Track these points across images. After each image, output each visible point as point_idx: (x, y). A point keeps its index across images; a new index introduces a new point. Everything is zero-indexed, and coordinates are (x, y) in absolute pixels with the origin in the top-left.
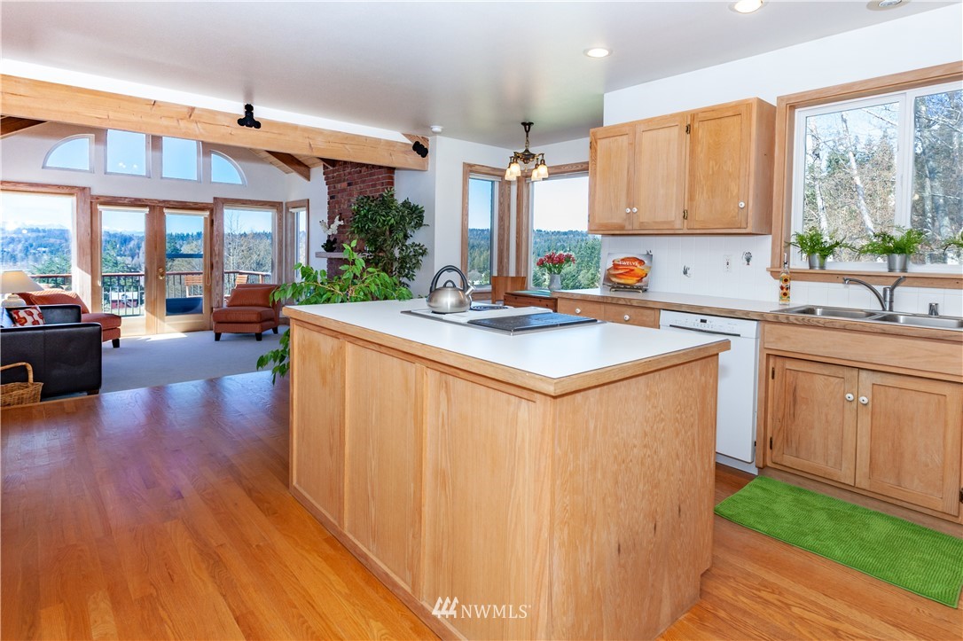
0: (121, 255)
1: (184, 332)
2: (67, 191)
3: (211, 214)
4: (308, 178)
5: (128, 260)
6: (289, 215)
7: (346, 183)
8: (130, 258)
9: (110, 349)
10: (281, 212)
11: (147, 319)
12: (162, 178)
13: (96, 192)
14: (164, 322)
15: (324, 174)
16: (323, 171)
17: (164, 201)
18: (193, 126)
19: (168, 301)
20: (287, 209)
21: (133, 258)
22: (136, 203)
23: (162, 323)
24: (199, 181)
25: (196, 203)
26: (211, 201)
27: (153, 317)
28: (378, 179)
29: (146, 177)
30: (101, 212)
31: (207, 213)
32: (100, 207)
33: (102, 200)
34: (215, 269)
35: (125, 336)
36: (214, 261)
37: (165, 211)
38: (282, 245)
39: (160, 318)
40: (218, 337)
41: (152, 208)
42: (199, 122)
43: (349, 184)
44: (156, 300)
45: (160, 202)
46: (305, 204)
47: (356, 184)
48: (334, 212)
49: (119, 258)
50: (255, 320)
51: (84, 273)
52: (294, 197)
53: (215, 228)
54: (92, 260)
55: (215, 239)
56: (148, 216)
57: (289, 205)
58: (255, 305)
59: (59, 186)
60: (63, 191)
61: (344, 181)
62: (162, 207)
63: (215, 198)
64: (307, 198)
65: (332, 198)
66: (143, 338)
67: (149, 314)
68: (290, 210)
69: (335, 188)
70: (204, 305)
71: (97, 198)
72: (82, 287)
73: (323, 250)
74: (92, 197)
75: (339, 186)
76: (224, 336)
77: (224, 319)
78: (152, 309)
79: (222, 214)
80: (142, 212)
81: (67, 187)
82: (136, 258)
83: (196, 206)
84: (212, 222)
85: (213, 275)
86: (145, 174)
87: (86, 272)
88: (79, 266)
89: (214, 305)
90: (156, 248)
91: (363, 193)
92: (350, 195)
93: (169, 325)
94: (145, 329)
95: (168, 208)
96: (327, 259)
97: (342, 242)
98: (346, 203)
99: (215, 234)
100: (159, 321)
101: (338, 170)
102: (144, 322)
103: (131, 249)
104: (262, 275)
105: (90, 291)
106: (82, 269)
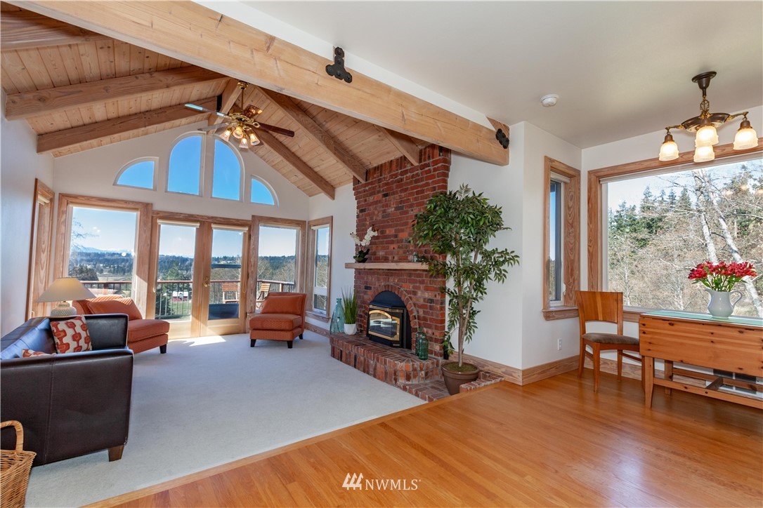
0: (181, 270)
1: (223, 335)
2: (132, 206)
3: (249, 230)
4: (333, 197)
6: (311, 232)
7: (380, 195)
8: (185, 272)
9: (158, 355)
10: (305, 229)
11: (192, 323)
12: (212, 197)
13: (157, 207)
14: (206, 325)
15: (354, 189)
16: (352, 187)
17: (212, 218)
18: (271, 63)
19: (211, 306)
20: (310, 227)
21: (187, 271)
22: (189, 218)
23: (204, 326)
24: (241, 201)
25: (238, 220)
26: (250, 218)
27: (197, 321)
28: (427, 184)
29: (199, 196)
30: (160, 226)
31: (246, 229)
32: (159, 221)
33: (161, 215)
34: (250, 278)
35: (172, 338)
36: (250, 272)
37: (213, 226)
38: (304, 259)
39: (203, 323)
40: (253, 343)
41: (202, 223)
42: (280, 59)
43: (385, 195)
44: (200, 305)
45: (209, 218)
46: (329, 221)
47: (394, 193)
48: (364, 225)
49: (179, 271)
50: (288, 328)
51: (142, 280)
52: (315, 216)
53: (252, 242)
54: (149, 268)
55: (251, 252)
56: (198, 230)
57: (311, 223)
58: (287, 313)
59: (126, 202)
60: (129, 206)
61: (379, 192)
62: (211, 223)
63: (253, 216)
64: (331, 215)
65: (362, 211)
66: (189, 341)
67: (195, 319)
68: (312, 228)
69: (366, 200)
70: (240, 312)
71: (158, 214)
72: (139, 293)
73: (354, 261)
74: (154, 212)
75: (371, 199)
76: (258, 342)
77: (260, 326)
78: (197, 316)
79: (258, 230)
80: (194, 226)
81: (133, 202)
82: (189, 271)
83: (238, 223)
84: (250, 236)
85: (249, 283)
86: (198, 194)
87: (143, 279)
88: (138, 275)
89: (248, 311)
90: (203, 259)
91: (404, 202)
92: (387, 206)
93: (210, 328)
94: (190, 332)
95: (215, 223)
96: (354, 270)
97: (374, 254)
98: (380, 215)
99: (252, 247)
100: (202, 325)
101: (371, 183)
102: (190, 325)
103: (186, 266)
104: (283, 284)
105: (146, 297)
106: (141, 277)
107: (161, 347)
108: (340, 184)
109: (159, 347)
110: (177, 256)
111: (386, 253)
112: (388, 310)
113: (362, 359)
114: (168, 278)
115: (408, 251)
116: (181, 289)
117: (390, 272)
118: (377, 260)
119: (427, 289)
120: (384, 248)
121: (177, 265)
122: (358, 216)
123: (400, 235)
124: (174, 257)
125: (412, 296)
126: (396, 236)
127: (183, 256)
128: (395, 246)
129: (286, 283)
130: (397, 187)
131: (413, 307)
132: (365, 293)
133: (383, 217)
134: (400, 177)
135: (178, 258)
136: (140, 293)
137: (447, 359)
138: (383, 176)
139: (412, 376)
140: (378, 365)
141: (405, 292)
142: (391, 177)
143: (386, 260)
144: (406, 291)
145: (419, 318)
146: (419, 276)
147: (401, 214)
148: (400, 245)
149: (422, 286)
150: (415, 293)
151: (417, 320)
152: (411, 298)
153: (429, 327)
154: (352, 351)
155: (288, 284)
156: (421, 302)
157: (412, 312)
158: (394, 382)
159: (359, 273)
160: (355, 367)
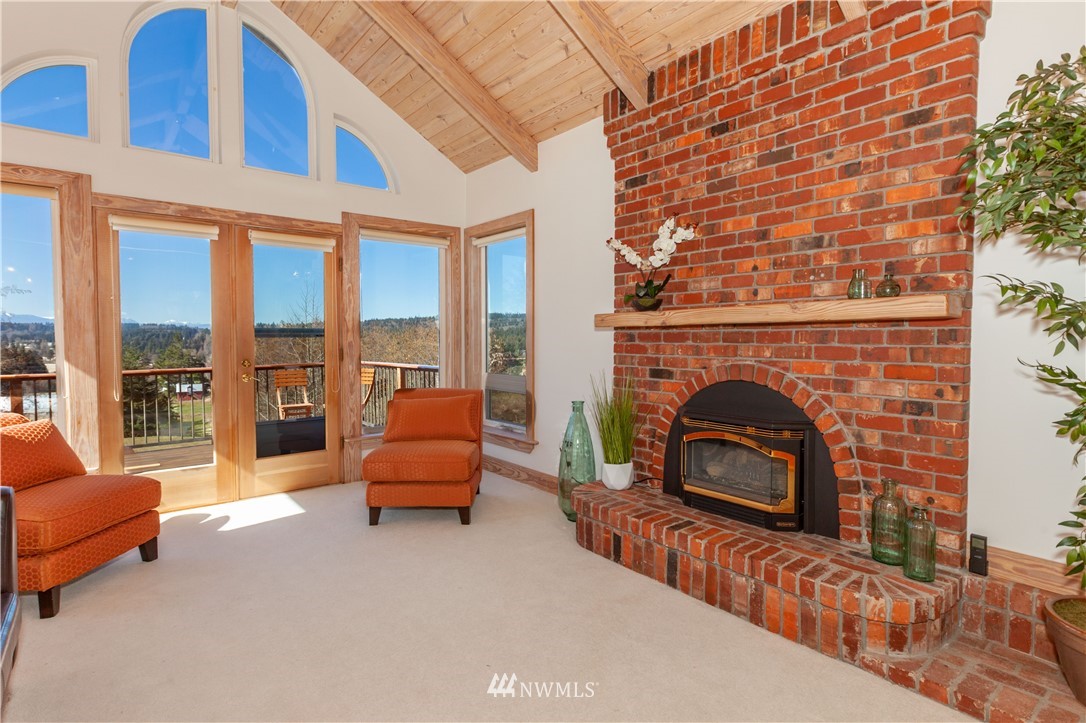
0: (187, 348)
1: (290, 491)
3: (339, 246)
4: (532, 165)
5: (193, 352)
6: (472, 253)
7: (702, 130)
8: (195, 351)
9: (137, 570)
10: (457, 247)
11: (219, 469)
13: (104, 187)
14: (253, 472)
15: (606, 131)
16: (602, 125)
17: (249, 216)
20: (469, 240)
21: (198, 350)
22: (191, 216)
23: (247, 474)
25: (310, 223)
26: (338, 220)
27: (231, 465)
31: (330, 244)
32: (114, 220)
33: (118, 205)
34: (346, 359)
36: (346, 345)
37: (252, 235)
38: (459, 312)
39: (245, 468)
40: (374, 517)
41: (224, 228)
43: (719, 130)
44: (235, 428)
45: (240, 215)
46: (526, 222)
47: (751, 120)
48: (644, 217)
49: (184, 350)
50: (458, 478)
51: (81, 373)
53: (345, 276)
54: (97, 343)
55: (345, 298)
56: (216, 245)
57: (473, 232)
60: (27, 181)
61: (695, 124)
62: (246, 228)
63: (345, 215)
64: (528, 207)
65: (633, 184)
66: (215, 512)
67: (224, 460)
68: (475, 243)
69: (645, 154)
70: (329, 434)
71: (107, 202)
74: (96, 197)
75: (665, 148)
76: (386, 512)
77: (388, 475)
78: (230, 455)
79: (357, 246)
81: (37, 171)
82: (200, 350)
83: (311, 229)
84: (340, 262)
85: (343, 371)
87: (84, 371)
88: (68, 359)
89: (347, 431)
90: (234, 316)
91: (794, 137)
92: (725, 157)
93: (260, 477)
94: (214, 490)
95: (257, 229)
96: (611, 334)
97: (683, 287)
98: (702, 185)
99: (346, 286)
100: (242, 471)
101: (669, 104)
102: (215, 474)
103: (196, 342)
104: (403, 370)
105: (96, 413)
106: (77, 366)
107: (142, 548)
108: (558, 127)
109: (137, 548)
110: (178, 325)
111: (725, 283)
112: (750, 430)
113: (701, 566)
114: (166, 363)
115: (812, 272)
116: (190, 381)
117: (740, 332)
118: (694, 300)
119: (896, 373)
120: (714, 271)
121: (180, 340)
122: (619, 199)
123: (777, 231)
124: (173, 327)
125: (831, 393)
126: (764, 235)
127: (190, 326)
128: (758, 260)
129: (416, 366)
130: (765, 99)
131: (840, 425)
132: (653, 387)
133: (711, 189)
134: (780, 66)
135: (181, 328)
136: (78, 404)
137: (984, 573)
138: (713, 77)
139: (909, 634)
140: (769, 591)
141: (802, 385)
142: (749, 72)
143: (725, 299)
144: (807, 381)
145: (863, 453)
146: (865, 337)
147: (780, 171)
148: (782, 256)
149: (877, 368)
150: (845, 387)
151: (856, 461)
152: (827, 399)
153: (915, 481)
154: (659, 541)
155: (419, 369)
156: (876, 410)
157: (838, 437)
158: (845, 649)
159: (626, 338)
160: (672, 582)
